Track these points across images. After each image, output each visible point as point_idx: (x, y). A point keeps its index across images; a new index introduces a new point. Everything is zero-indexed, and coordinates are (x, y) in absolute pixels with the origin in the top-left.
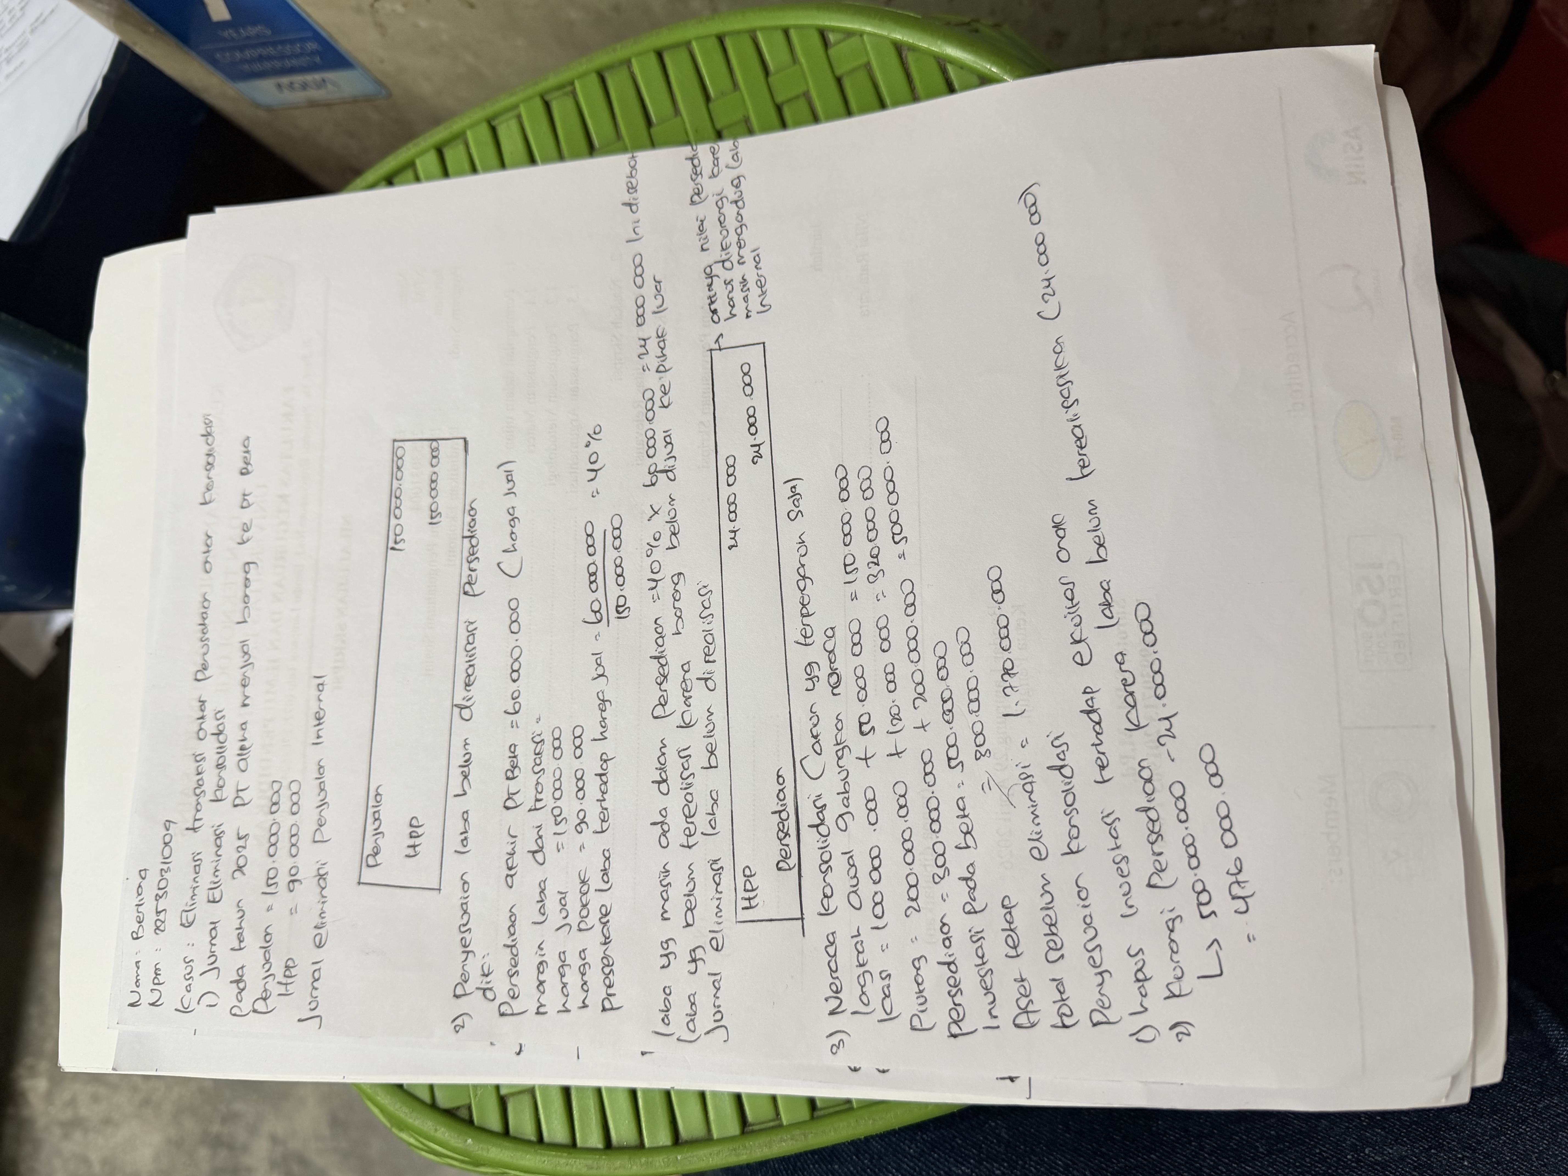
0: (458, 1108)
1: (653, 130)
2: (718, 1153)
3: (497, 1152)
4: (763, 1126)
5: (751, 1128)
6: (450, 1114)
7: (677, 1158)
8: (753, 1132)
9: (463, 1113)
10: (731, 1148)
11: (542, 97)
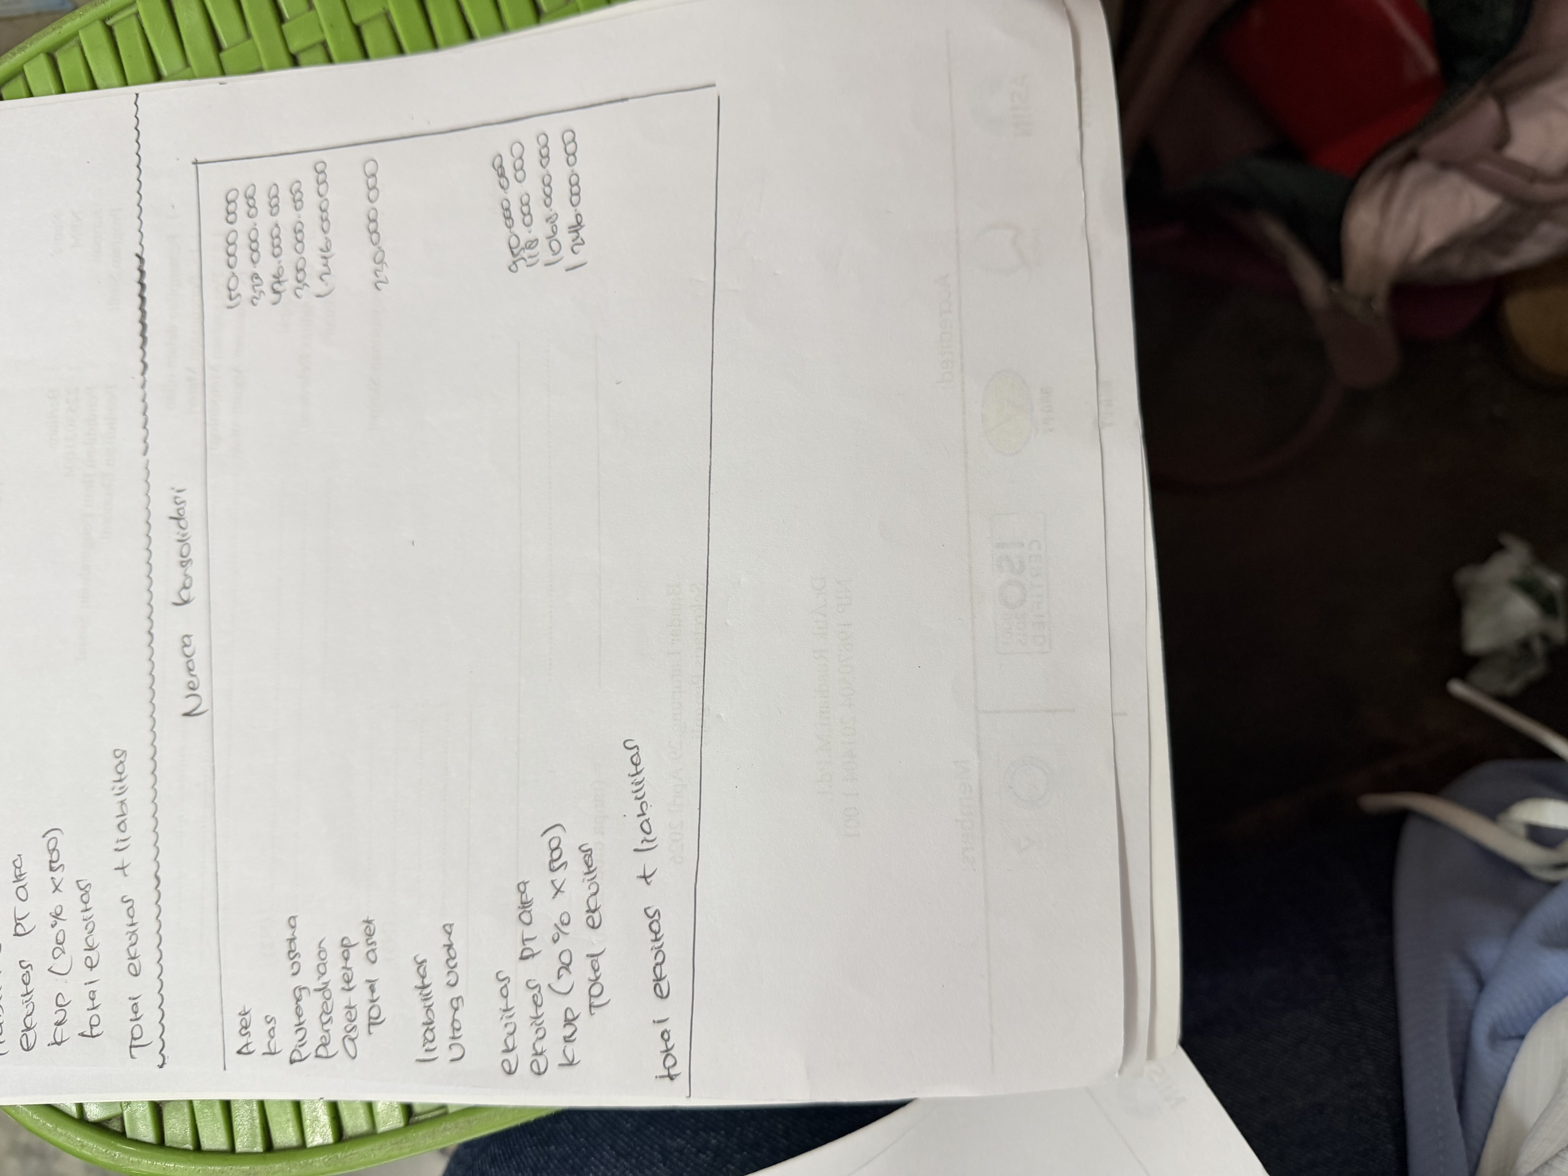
0: (109, 1120)
1: (223, 55)
2: (380, 1148)
3: (147, 1163)
4: (430, 1115)
5: (416, 1118)
6: (101, 1127)
7: (337, 1156)
8: (418, 1122)
9: (115, 1126)
10: (393, 1142)
11: (104, 21)
